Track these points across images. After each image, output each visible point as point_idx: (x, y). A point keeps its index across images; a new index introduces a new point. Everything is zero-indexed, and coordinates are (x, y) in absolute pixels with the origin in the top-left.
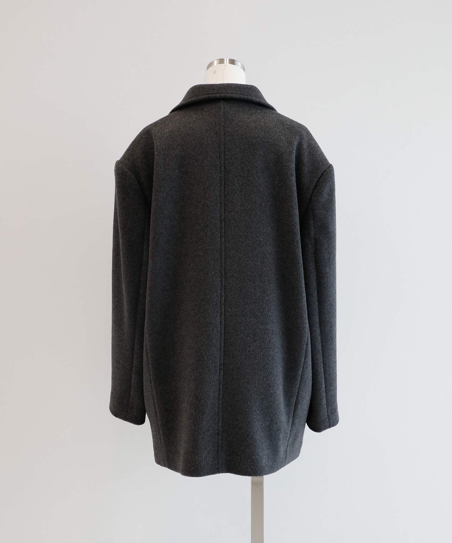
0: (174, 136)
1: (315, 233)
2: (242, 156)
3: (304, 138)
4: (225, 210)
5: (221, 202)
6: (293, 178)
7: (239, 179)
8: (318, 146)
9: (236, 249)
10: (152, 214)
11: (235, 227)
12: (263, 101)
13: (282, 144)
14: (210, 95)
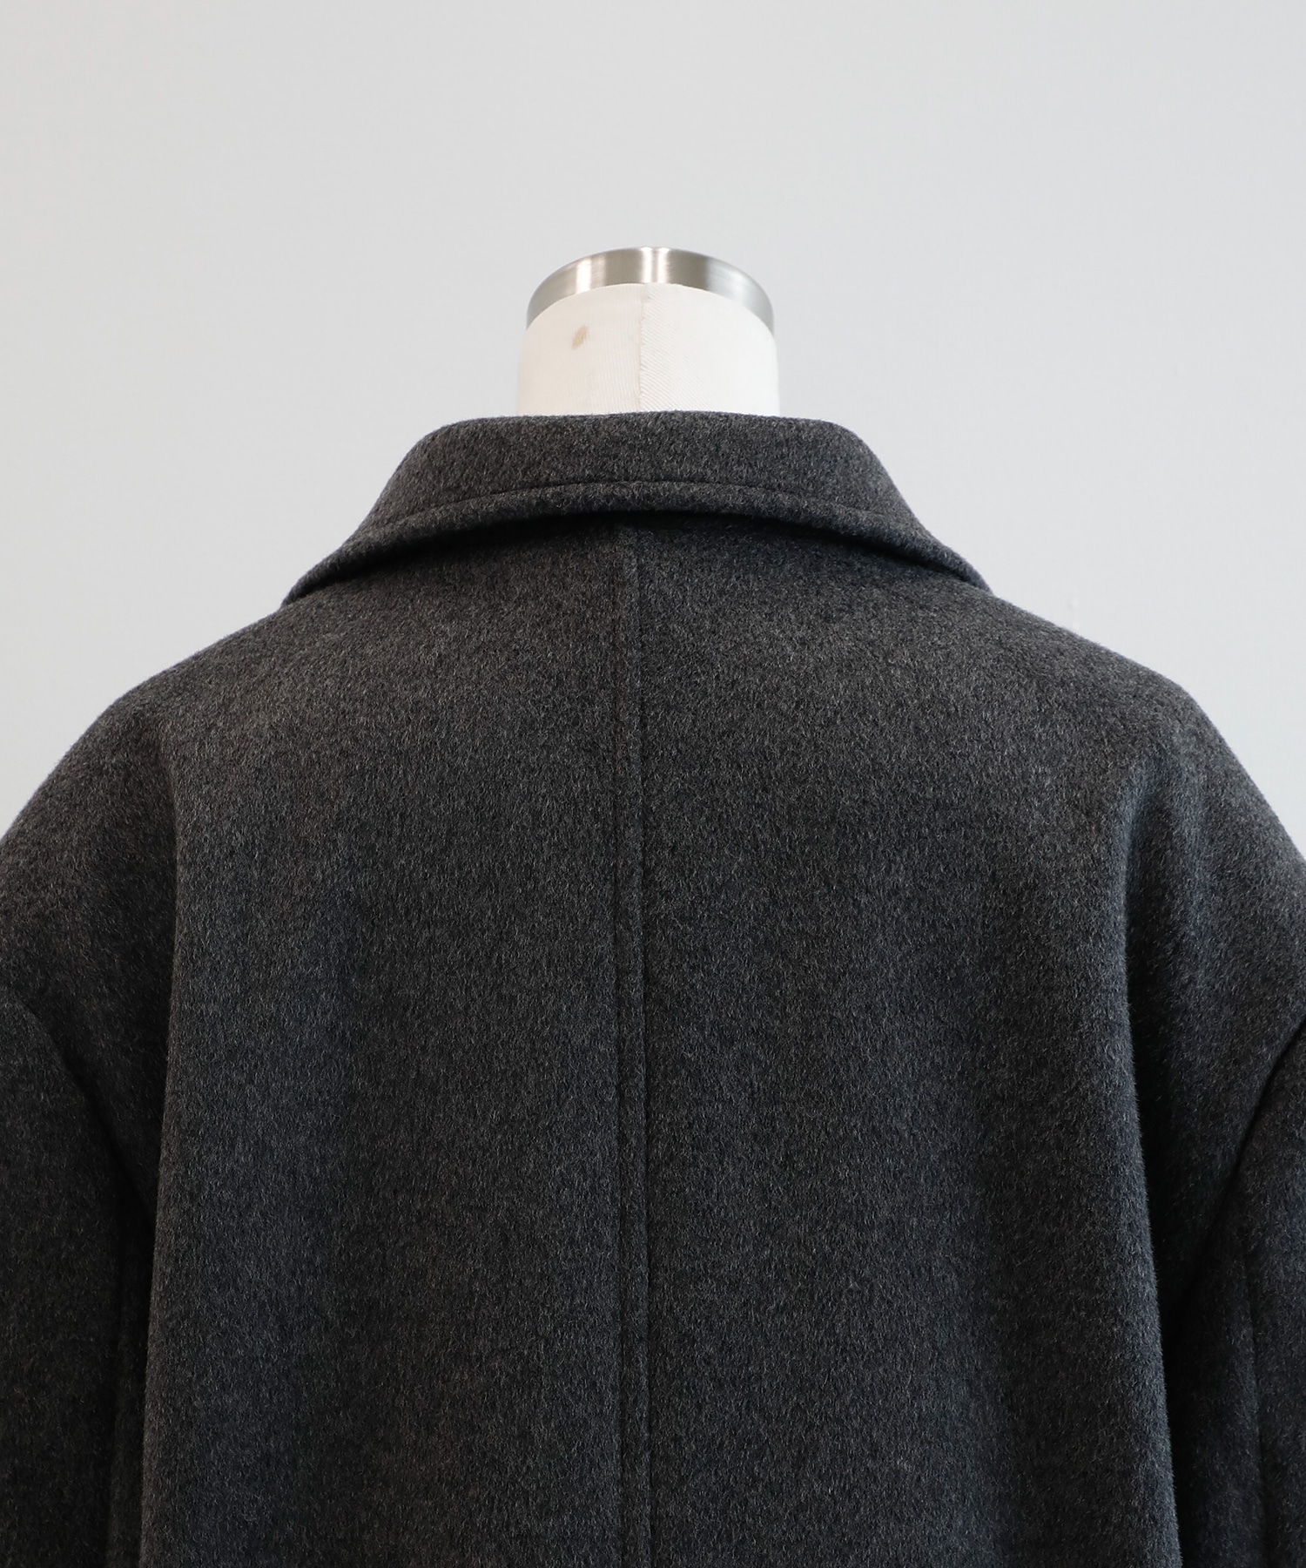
0: (311, 762)
1: (1262, 1406)
2: (766, 900)
3: (1178, 770)
4: (653, 1268)
5: (623, 1216)
6: (1119, 1046)
7: (744, 1056)
8: (1274, 824)
9: (730, 1540)
10: (157, 1288)
11: (720, 1386)
12: (901, 526)
13: (1037, 815)
14: (551, 490)
